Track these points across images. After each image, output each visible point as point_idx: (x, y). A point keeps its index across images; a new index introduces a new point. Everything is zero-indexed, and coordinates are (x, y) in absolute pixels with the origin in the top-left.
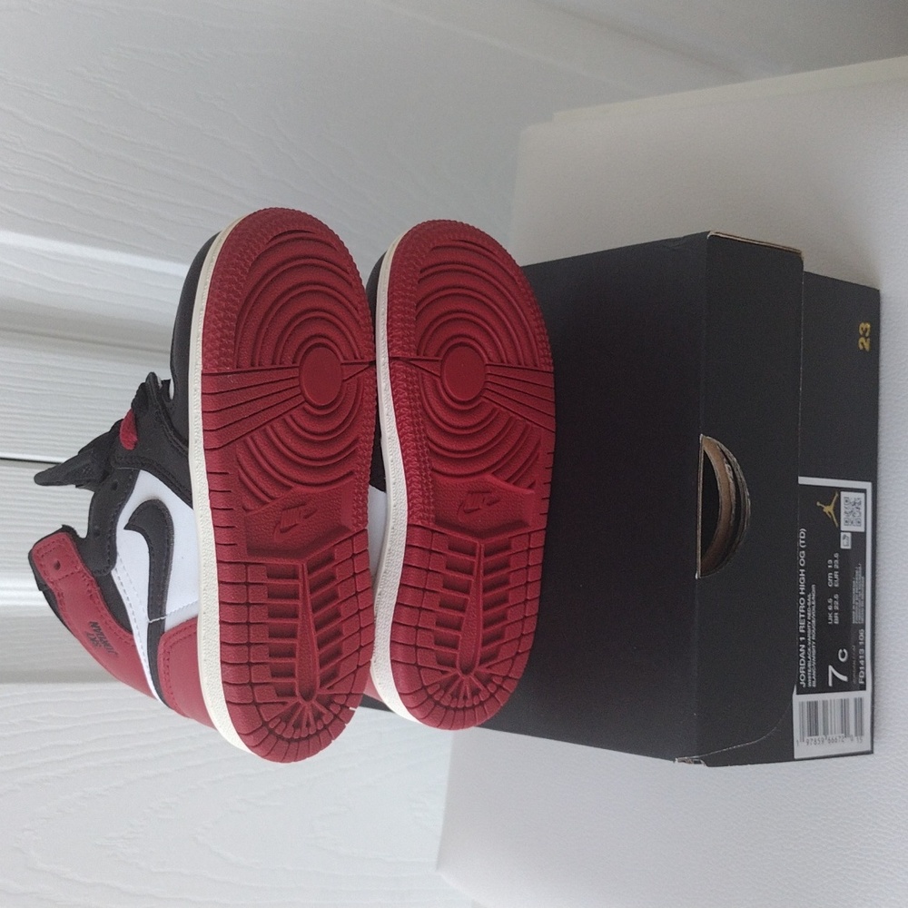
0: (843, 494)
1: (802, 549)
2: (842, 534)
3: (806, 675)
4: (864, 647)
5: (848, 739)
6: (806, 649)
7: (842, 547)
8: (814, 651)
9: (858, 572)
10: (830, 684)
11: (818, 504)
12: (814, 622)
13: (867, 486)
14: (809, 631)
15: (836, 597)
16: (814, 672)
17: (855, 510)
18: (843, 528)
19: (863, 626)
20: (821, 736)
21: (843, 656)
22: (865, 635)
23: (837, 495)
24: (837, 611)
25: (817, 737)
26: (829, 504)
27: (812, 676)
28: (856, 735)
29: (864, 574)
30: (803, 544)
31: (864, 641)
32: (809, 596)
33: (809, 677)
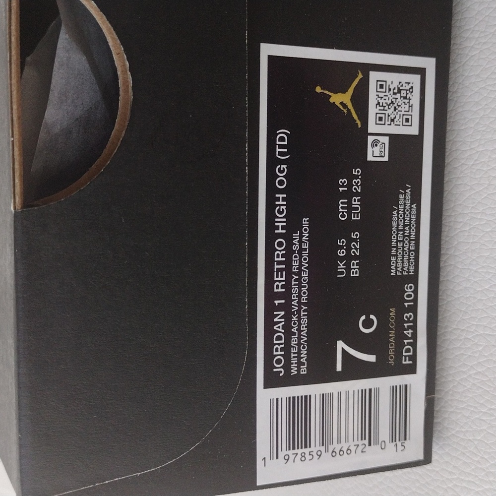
0: (374, 76)
1: (282, 162)
2: (370, 139)
3: (287, 356)
4: (414, 309)
5: (375, 448)
6: (287, 318)
7: (370, 158)
8: (305, 321)
9: (404, 198)
10: (339, 368)
11: (318, 90)
12: (305, 275)
13: (429, 64)
14: (295, 290)
15: (355, 235)
16: (304, 352)
17: (400, 101)
18: (372, 127)
19: (414, 279)
20: (316, 446)
21: (368, 324)
22: (416, 292)
23: (360, 76)
24: (355, 258)
25: (307, 451)
26: (344, 91)
27: (299, 358)
28: (393, 439)
29: (416, 199)
30: (281, 154)
31: (415, 300)
32: (296, 236)
33: (294, 361)
